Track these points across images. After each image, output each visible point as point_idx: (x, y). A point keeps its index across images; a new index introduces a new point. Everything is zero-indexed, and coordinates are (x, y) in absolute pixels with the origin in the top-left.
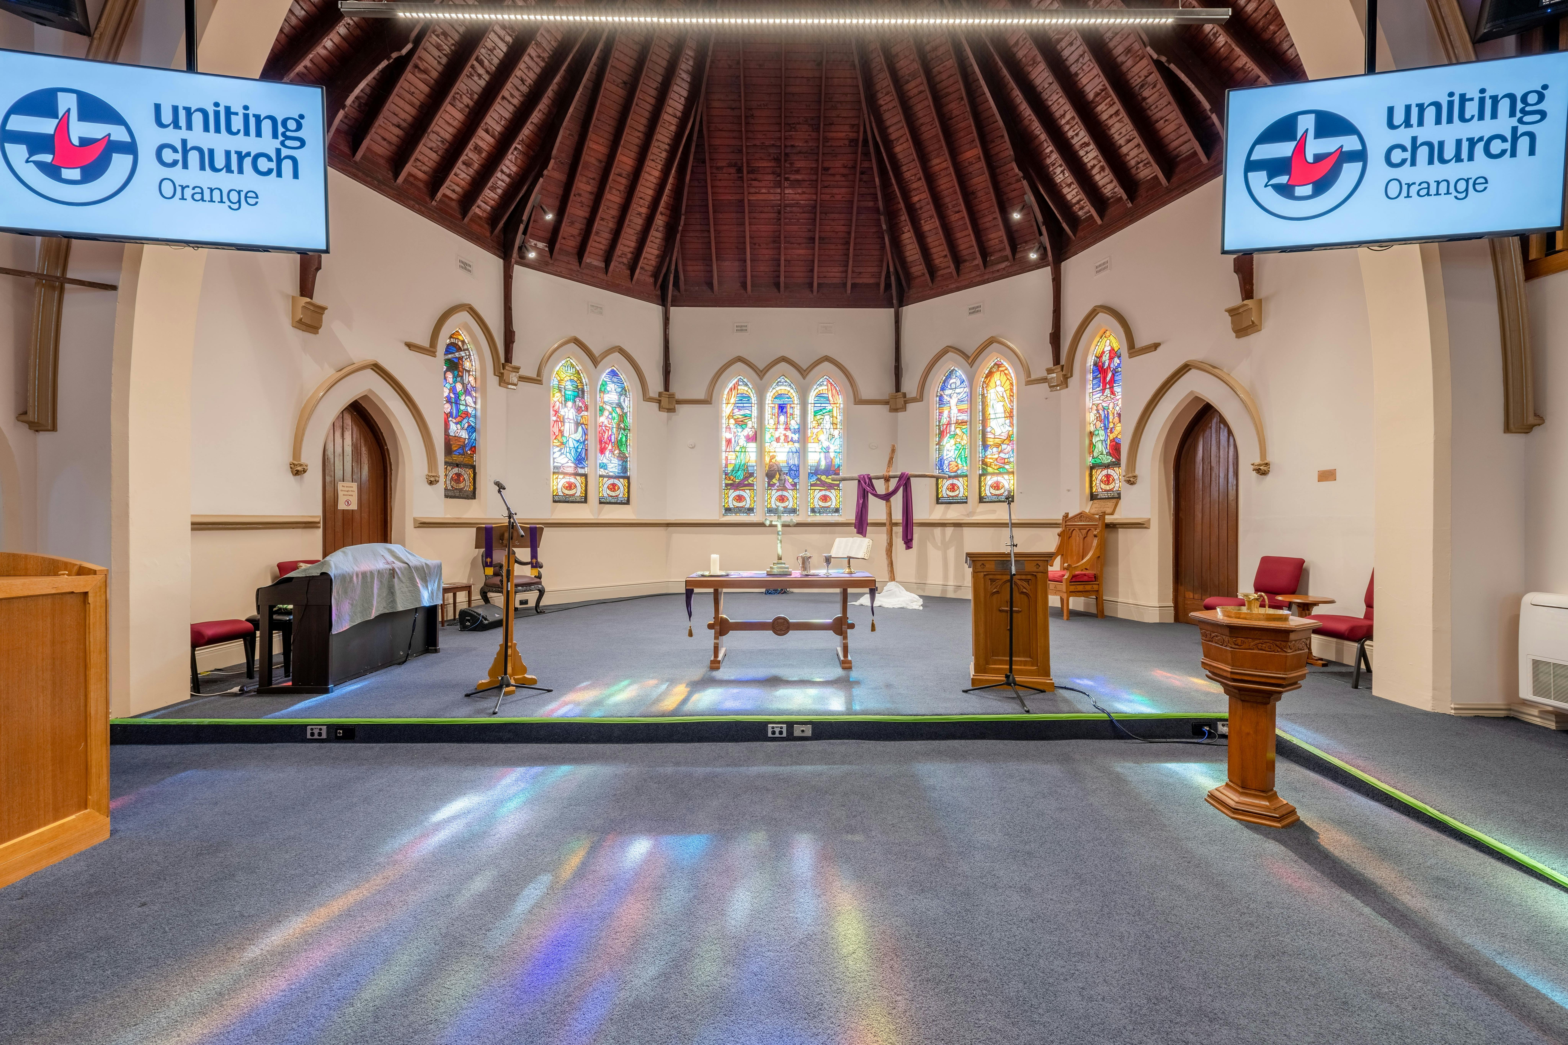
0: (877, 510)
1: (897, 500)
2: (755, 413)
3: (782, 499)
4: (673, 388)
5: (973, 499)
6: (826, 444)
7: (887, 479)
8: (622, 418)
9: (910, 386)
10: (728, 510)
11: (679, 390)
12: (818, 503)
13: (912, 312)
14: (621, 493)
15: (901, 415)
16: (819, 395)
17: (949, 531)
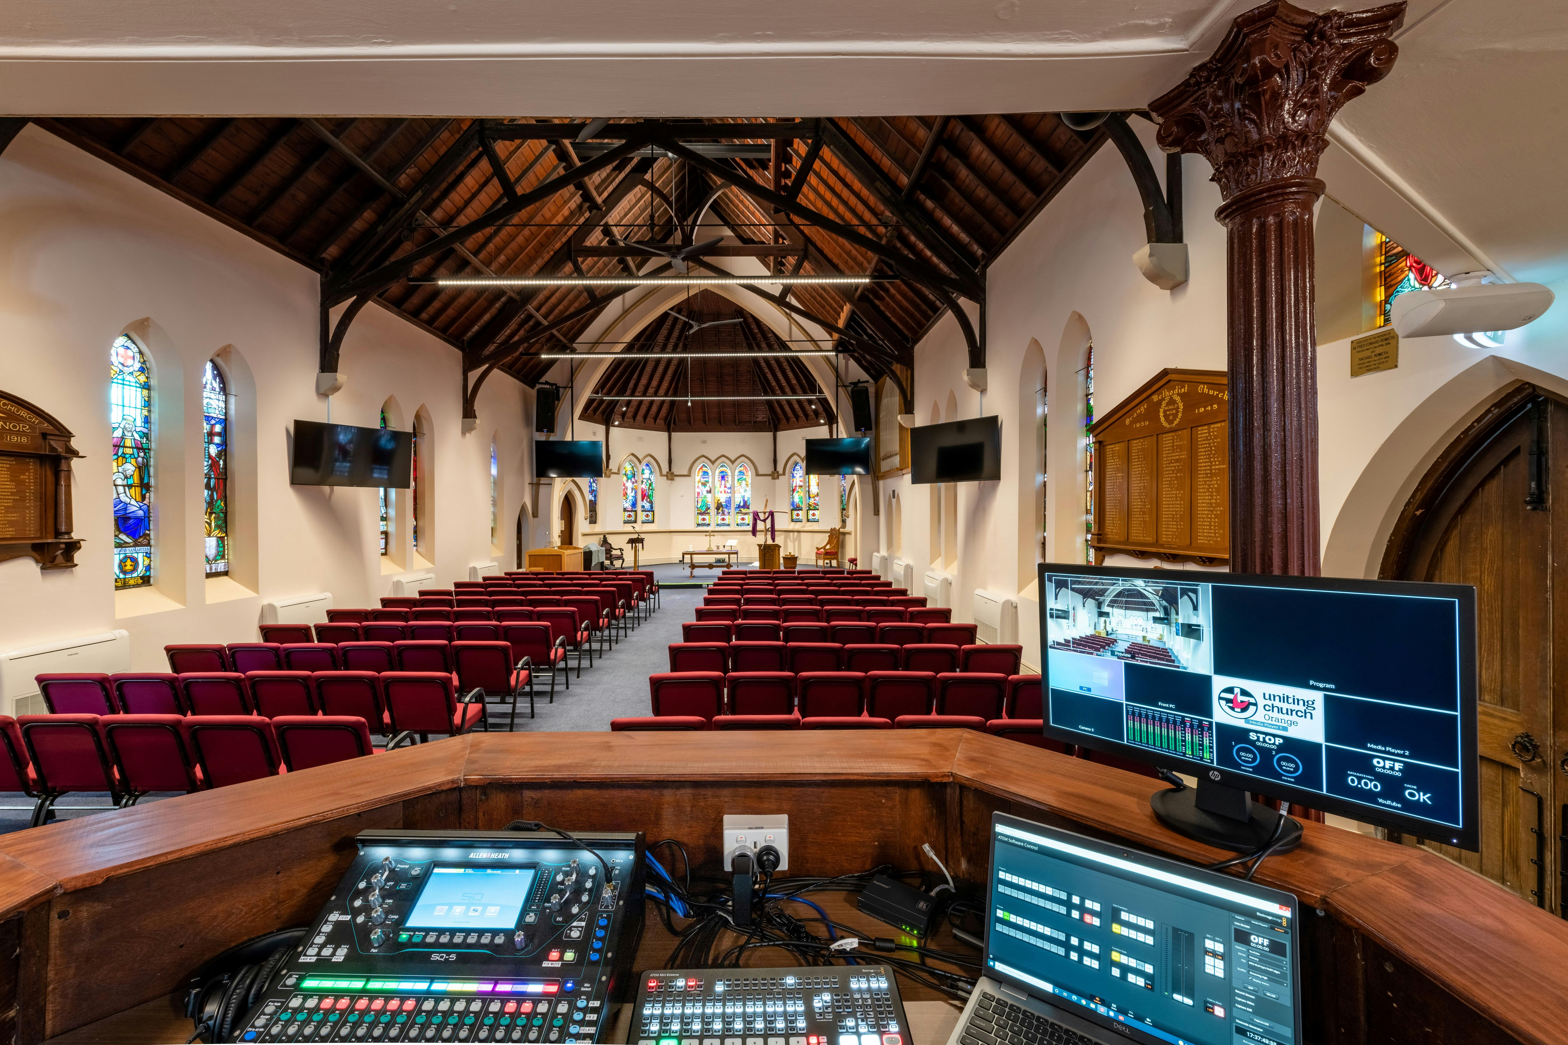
0: (760, 526)
1: (769, 521)
2: (710, 480)
3: (723, 519)
4: (673, 470)
5: (805, 520)
6: (743, 494)
7: (765, 513)
8: (650, 485)
9: (780, 469)
10: (698, 525)
11: (675, 470)
12: (740, 521)
13: (781, 434)
14: (650, 518)
15: (777, 481)
16: (740, 472)
17: (796, 534)
